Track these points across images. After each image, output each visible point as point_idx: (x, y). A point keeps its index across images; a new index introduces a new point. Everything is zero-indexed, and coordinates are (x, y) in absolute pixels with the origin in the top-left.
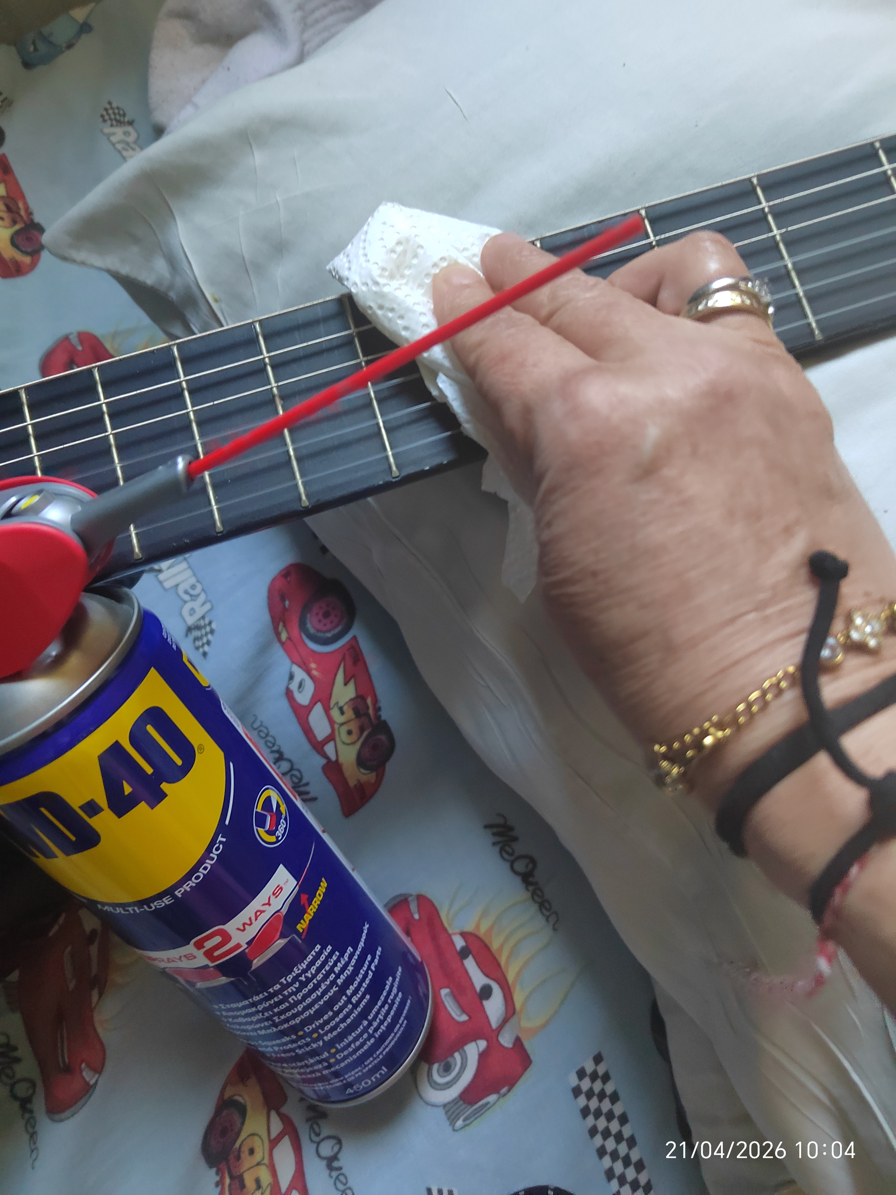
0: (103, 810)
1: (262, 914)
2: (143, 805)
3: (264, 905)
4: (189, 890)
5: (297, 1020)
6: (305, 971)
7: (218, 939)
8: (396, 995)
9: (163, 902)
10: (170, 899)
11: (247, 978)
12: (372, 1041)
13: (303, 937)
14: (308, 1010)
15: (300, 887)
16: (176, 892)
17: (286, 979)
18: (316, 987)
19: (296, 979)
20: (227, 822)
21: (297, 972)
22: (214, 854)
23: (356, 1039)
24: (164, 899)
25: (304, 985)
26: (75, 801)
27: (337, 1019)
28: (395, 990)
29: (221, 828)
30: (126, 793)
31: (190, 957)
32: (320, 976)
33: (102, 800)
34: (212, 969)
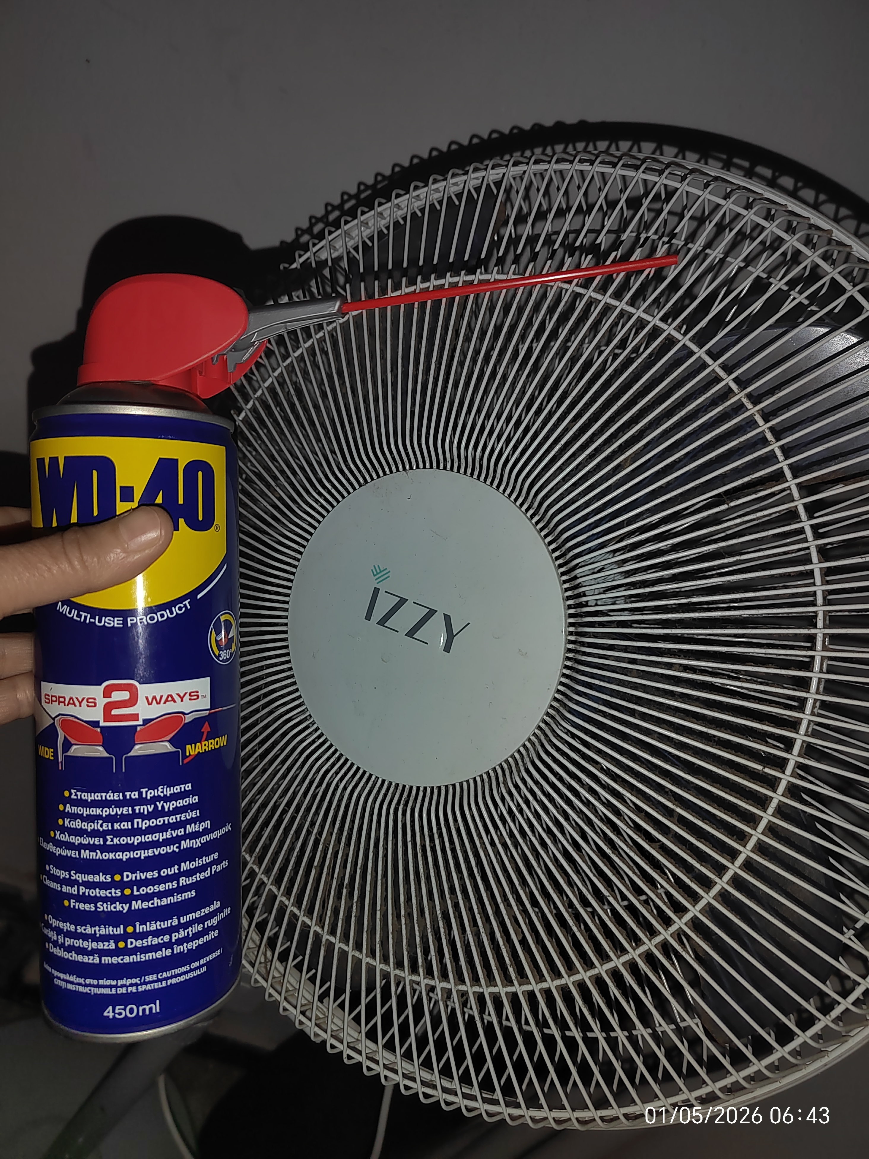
1: (172, 702)
3: (178, 695)
4: (139, 624)
5: (124, 856)
6: (166, 799)
7: (124, 695)
8: (212, 928)
9: (114, 621)
10: (121, 622)
11: (119, 763)
12: (168, 952)
13: (185, 761)
14: (141, 850)
15: (210, 714)
16: (129, 619)
17: (147, 792)
18: (163, 829)
19: (155, 800)
20: (199, 596)
21: (160, 793)
22: (176, 610)
23: (156, 933)
25: (156, 814)
26: (121, 481)
27: (157, 889)
28: (214, 921)
29: (191, 595)
31: (92, 703)
32: (172, 819)
33: (138, 493)
34: (99, 730)
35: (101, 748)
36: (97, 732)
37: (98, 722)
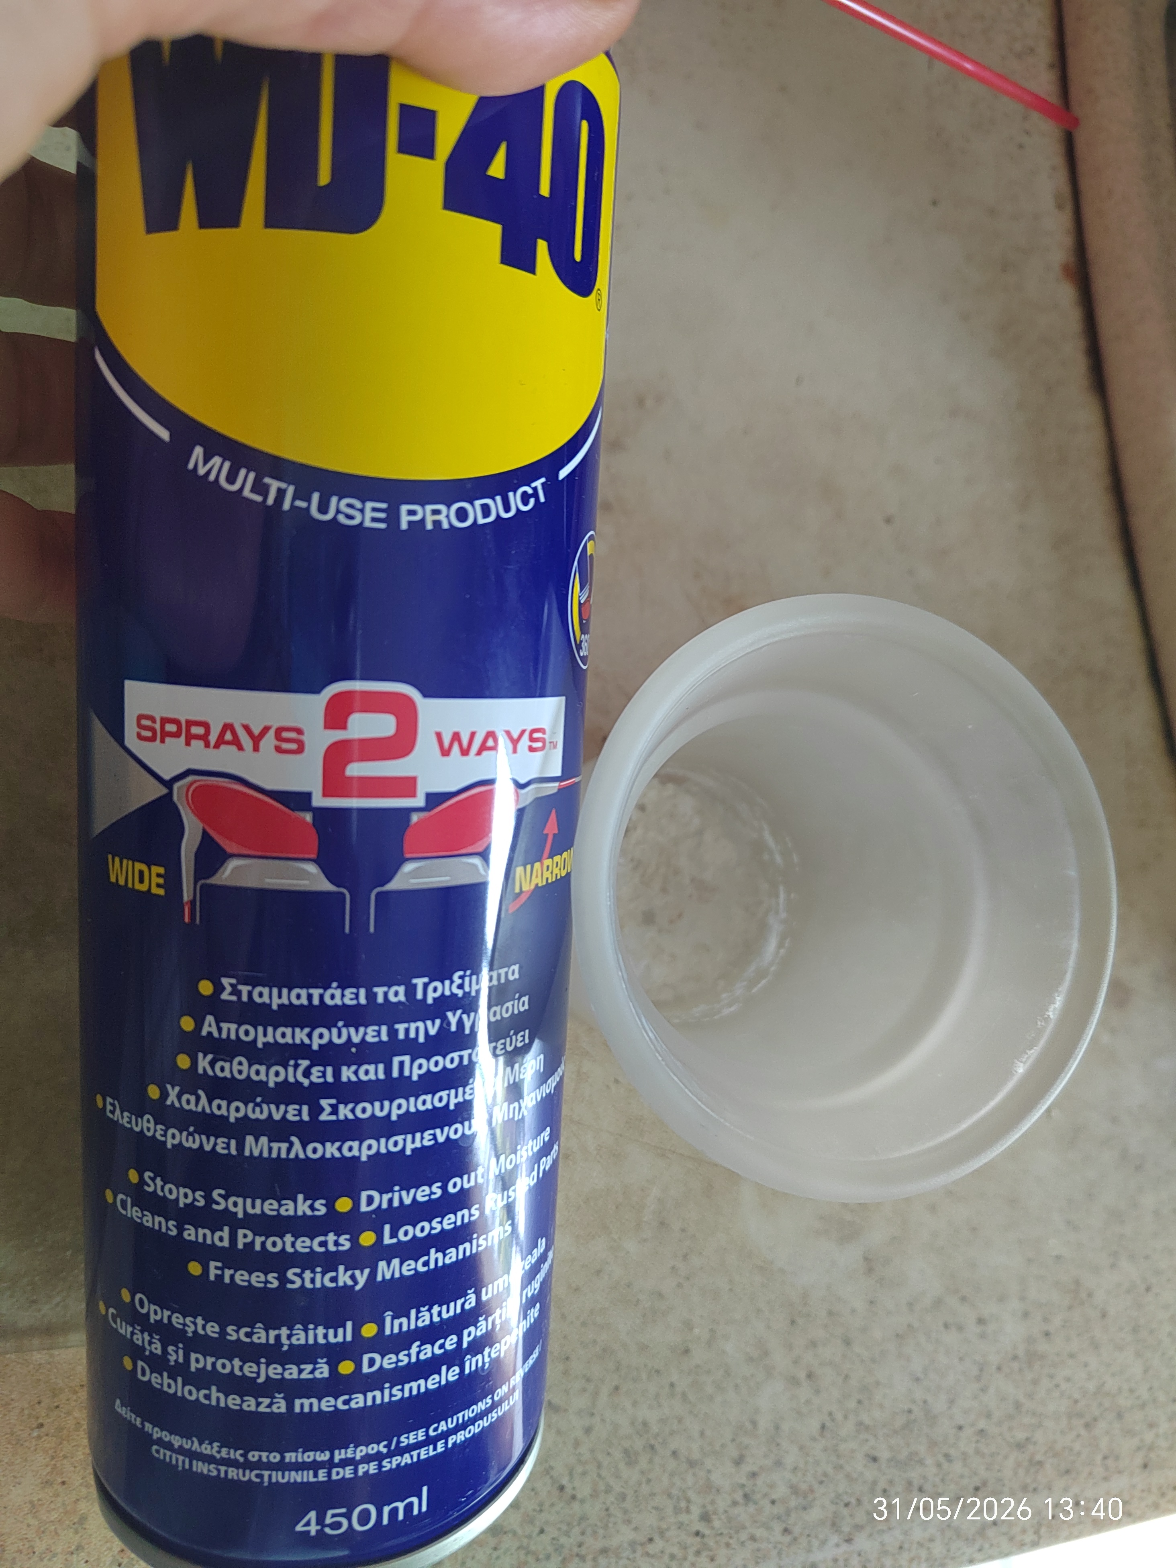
0: (433, 159)
1: (490, 754)
2: (494, 234)
3: (508, 735)
5: (368, 1150)
6: (468, 1004)
7: (382, 725)
9: (362, 511)
10: (382, 515)
11: (360, 907)
12: (453, 1375)
14: (407, 1133)
15: (560, 790)
16: (404, 508)
17: (426, 986)
19: (441, 1008)
20: (564, 472)
21: (455, 990)
22: (516, 502)
24: (369, 505)
25: (443, 1043)
27: (436, 1226)
30: (491, 171)
31: (291, 741)
34: (308, 817)
35: (312, 868)
36: (304, 821)
37: (308, 796)
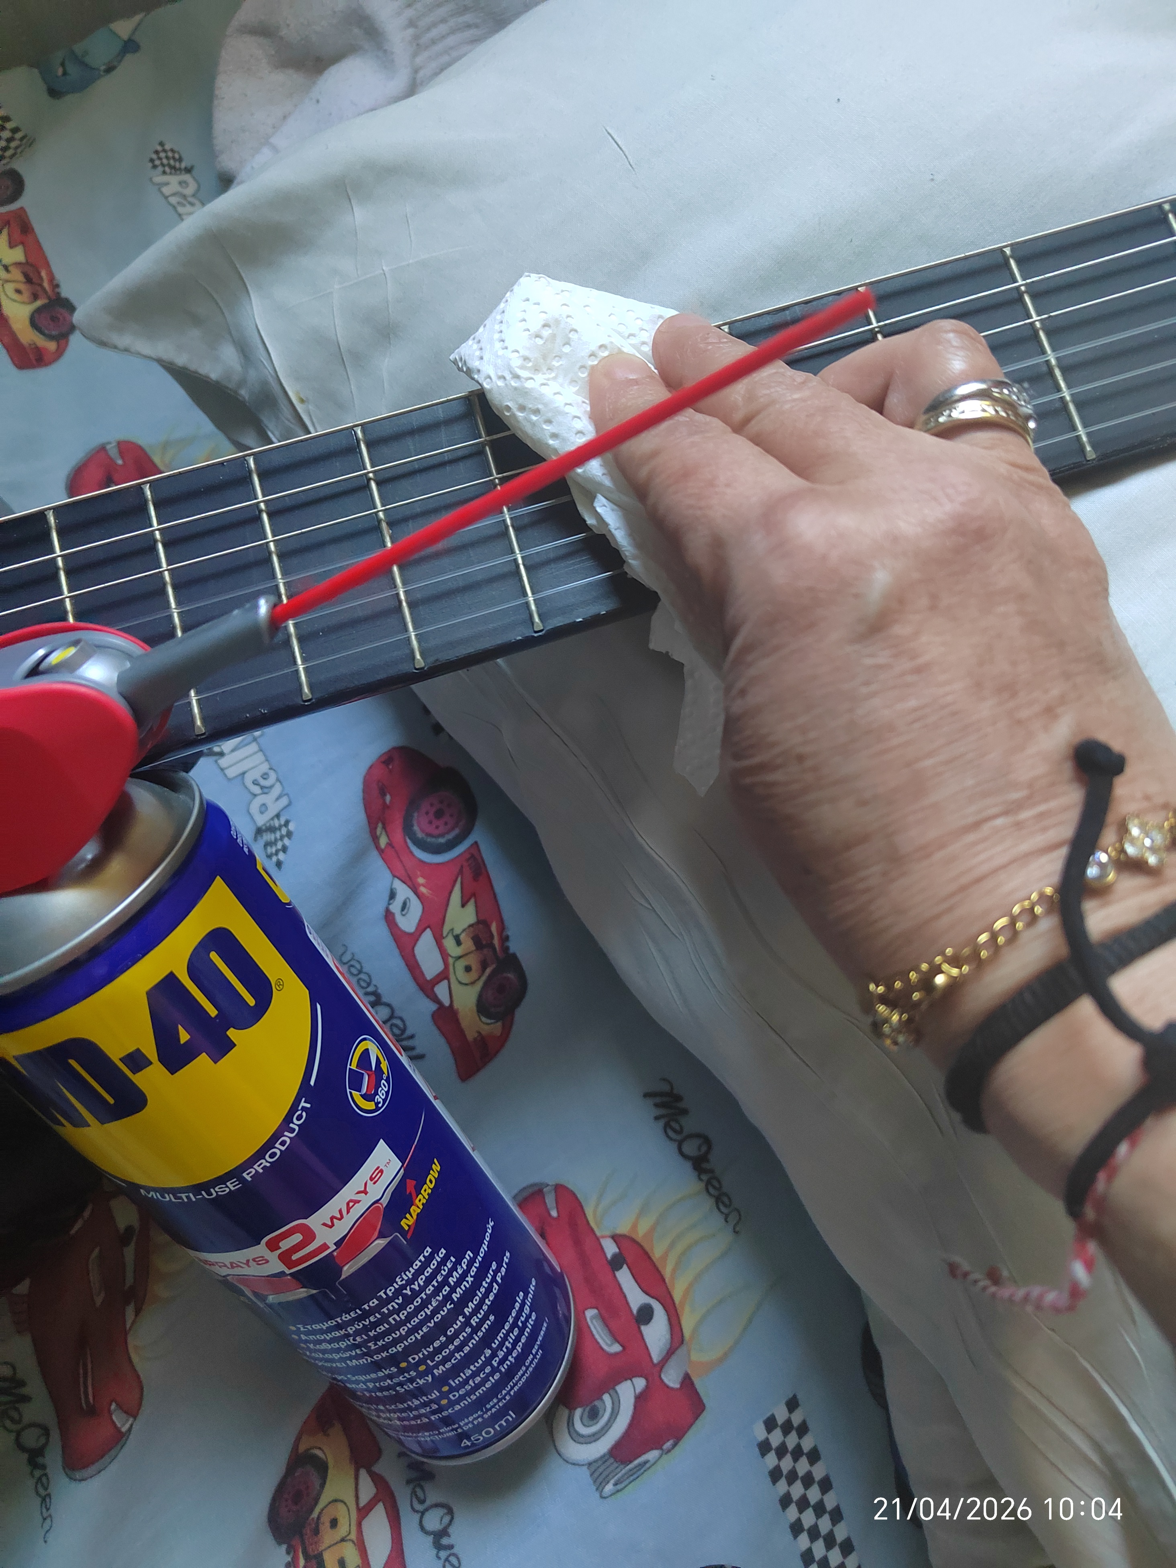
0: (151, 1063)
1: (357, 1205)
2: (203, 1059)
3: (359, 1193)
4: (261, 1171)
5: (400, 1348)
6: (410, 1282)
7: (297, 1238)
8: (529, 1317)
9: (227, 1187)
10: (237, 1183)
11: (335, 1291)
12: (497, 1376)
13: (409, 1237)
14: (414, 1334)
15: (404, 1170)
16: (245, 1175)
17: (385, 1293)
18: (425, 1304)
19: (398, 1292)
20: (312, 1083)
21: (400, 1283)
22: (295, 1124)
23: (475, 1374)
24: (228, 1184)
25: (408, 1300)
26: (115, 1052)
27: (451, 1347)
28: (527, 1310)
29: (304, 1090)
30: (182, 1042)
31: (261, 1261)
32: (430, 1290)
33: (150, 1051)
34: (289, 1277)
35: (301, 1290)
36: (288, 1280)
37: (283, 1272)
